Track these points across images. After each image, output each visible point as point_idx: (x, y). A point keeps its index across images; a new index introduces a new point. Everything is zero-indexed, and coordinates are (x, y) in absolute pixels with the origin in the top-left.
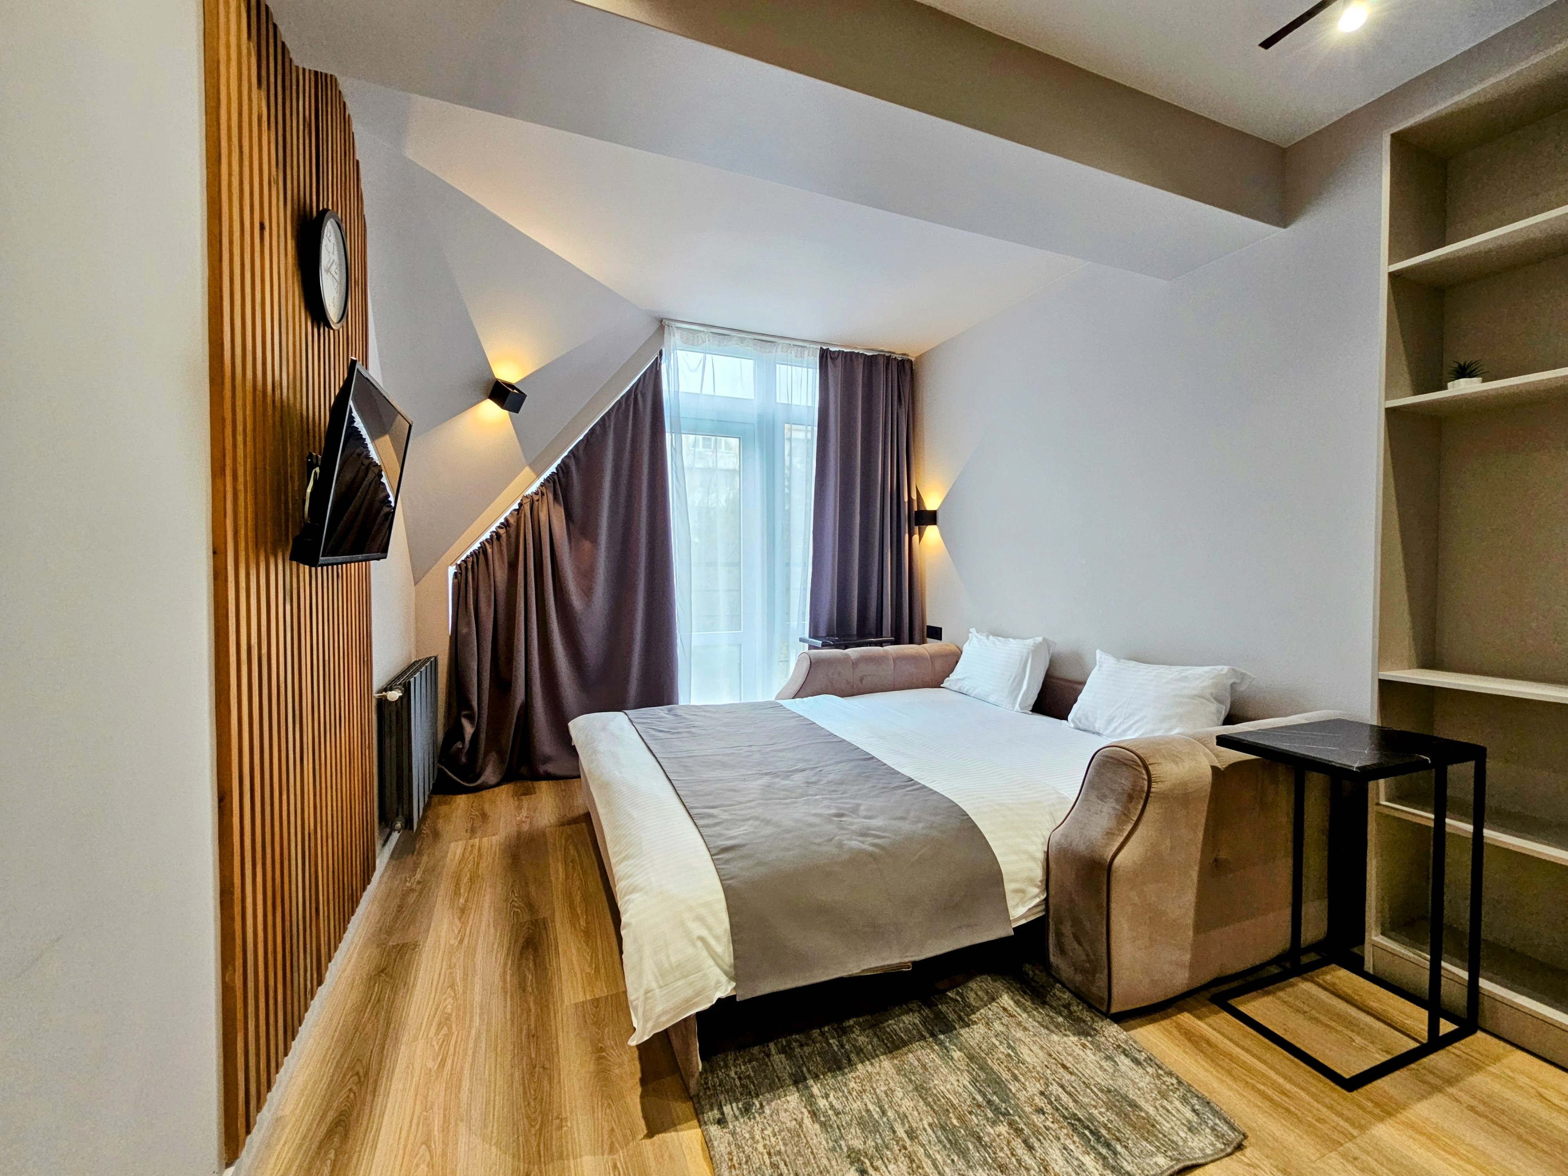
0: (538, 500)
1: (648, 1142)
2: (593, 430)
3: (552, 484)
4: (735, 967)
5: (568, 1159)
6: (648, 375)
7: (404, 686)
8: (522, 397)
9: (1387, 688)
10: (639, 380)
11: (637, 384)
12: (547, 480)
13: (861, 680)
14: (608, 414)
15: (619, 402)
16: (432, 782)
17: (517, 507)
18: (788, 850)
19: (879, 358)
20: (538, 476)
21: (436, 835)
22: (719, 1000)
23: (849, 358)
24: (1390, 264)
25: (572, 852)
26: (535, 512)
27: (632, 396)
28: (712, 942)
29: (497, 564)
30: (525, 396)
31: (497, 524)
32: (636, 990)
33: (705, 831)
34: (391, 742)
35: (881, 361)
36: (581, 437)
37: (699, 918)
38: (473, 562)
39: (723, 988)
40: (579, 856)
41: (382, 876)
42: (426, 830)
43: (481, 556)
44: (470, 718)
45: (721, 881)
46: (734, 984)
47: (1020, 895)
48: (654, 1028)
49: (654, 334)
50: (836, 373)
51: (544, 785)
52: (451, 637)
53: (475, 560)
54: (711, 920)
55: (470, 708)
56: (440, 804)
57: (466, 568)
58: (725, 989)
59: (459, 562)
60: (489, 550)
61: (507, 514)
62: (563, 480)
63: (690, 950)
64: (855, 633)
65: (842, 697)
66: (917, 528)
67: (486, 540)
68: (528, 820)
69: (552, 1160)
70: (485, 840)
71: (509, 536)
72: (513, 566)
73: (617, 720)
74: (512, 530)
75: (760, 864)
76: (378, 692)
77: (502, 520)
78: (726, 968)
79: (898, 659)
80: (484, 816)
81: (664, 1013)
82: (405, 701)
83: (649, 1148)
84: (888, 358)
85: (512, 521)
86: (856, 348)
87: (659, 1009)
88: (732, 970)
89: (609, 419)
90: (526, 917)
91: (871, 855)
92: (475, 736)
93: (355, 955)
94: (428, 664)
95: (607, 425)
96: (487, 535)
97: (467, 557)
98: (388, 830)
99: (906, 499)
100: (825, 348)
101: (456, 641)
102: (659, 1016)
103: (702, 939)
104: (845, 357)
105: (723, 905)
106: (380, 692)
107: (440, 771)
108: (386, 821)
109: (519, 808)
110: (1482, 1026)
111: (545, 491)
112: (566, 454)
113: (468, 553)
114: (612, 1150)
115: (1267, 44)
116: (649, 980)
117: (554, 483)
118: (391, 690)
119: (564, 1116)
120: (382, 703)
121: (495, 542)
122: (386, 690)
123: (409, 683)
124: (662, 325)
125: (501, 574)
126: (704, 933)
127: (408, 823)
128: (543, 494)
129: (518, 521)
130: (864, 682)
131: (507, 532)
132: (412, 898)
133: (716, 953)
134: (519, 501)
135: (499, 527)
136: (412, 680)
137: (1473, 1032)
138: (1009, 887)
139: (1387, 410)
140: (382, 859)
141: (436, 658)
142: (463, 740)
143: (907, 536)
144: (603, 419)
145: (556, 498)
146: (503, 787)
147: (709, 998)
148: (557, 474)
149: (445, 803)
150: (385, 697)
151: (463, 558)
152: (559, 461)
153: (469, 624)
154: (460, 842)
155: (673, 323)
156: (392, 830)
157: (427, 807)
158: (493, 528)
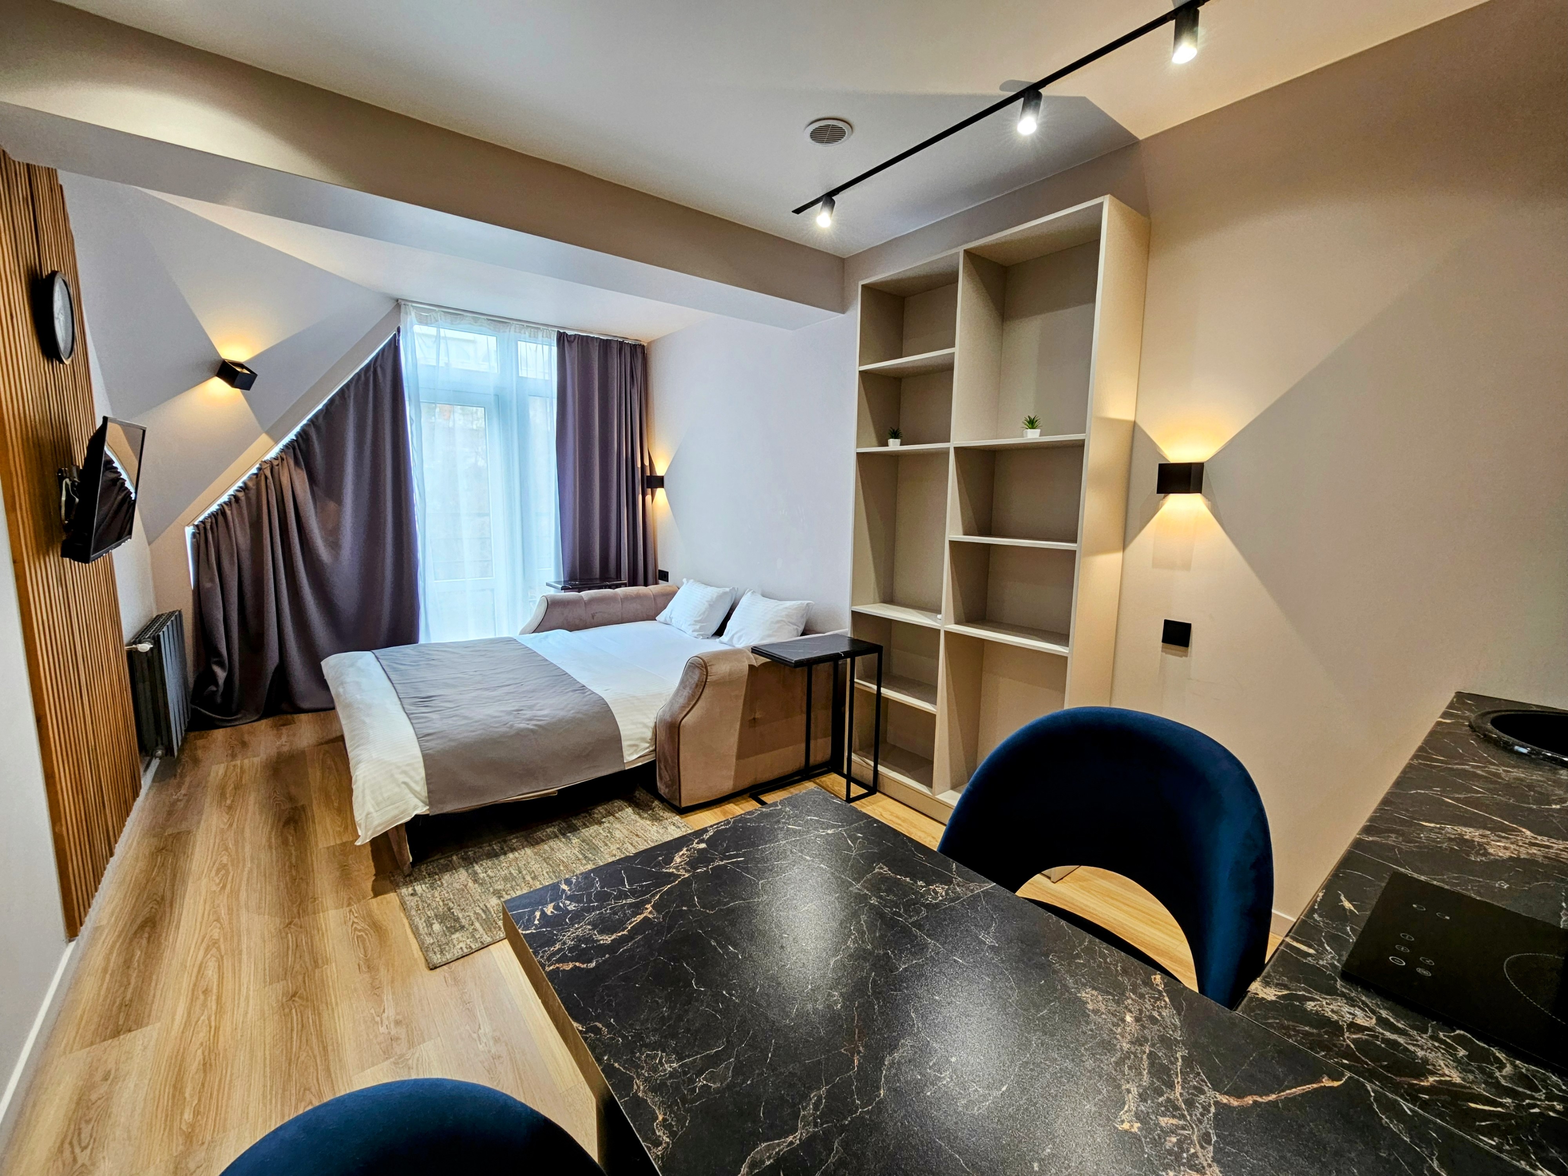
0: (278, 465)
1: (374, 900)
2: (332, 401)
3: (291, 450)
4: (429, 797)
5: (319, 913)
6: (386, 350)
7: (154, 638)
8: (253, 376)
9: (857, 616)
10: (378, 354)
11: (376, 359)
12: (287, 446)
13: (593, 617)
14: (347, 385)
15: (358, 374)
16: (187, 720)
17: (255, 471)
18: (474, 731)
19: (612, 343)
20: (277, 442)
21: (196, 761)
22: (417, 816)
23: (584, 342)
24: (860, 365)
25: (329, 762)
26: (276, 475)
27: (372, 369)
28: (413, 785)
29: (238, 529)
30: (256, 375)
31: (235, 487)
32: (360, 815)
33: (417, 726)
34: (145, 688)
35: (615, 347)
36: (320, 407)
37: (405, 772)
38: (212, 523)
39: (420, 809)
40: (336, 764)
41: (147, 794)
42: (185, 758)
43: (220, 518)
44: (221, 665)
45: (422, 751)
46: (428, 807)
47: (635, 748)
48: (372, 835)
49: (391, 311)
50: (572, 354)
51: (303, 717)
52: (194, 591)
53: (214, 521)
54: (412, 773)
55: (219, 655)
56: (196, 738)
57: (205, 528)
58: (422, 809)
59: (196, 523)
60: (228, 512)
61: (245, 478)
62: (303, 446)
63: (397, 790)
64: (598, 576)
65: (571, 631)
66: (649, 490)
67: (225, 503)
68: (288, 744)
69: (308, 915)
70: (246, 761)
71: (248, 498)
72: (256, 526)
73: (366, 658)
74: (253, 494)
75: (451, 740)
76: (127, 646)
77: (240, 484)
78: (423, 799)
79: (626, 598)
80: (244, 744)
81: (379, 825)
82: (155, 651)
83: (375, 904)
84: (621, 343)
85: (250, 484)
86: (591, 333)
87: (376, 823)
88: (427, 800)
89: (348, 390)
90: (288, 806)
91: (532, 731)
92: (229, 679)
93: (135, 844)
94: (173, 618)
95: (346, 396)
96: (225, 498)
97: (206, 518)
98: (148, 758)
99: (639, 465)
100: (562, 331)
101: (199, 594)
102: (376, 827)
103: (405, 783)
104: (582, 340)
105: (422, 764)
106: (129, 644)
107: (194, 711)
108: (145, 750)
109: (279, 737)
110: (882, 790)
111: (285, 457)
112: (305, 422)
113: (206, 514)
114: (349, 905)
115: (798, 211)
116: (370, 807)
117: (294, 449)
118: (140, 642)
119: (316, 896)
120: (132, 655)
121: (234, 505)
122: (135, 643)
123: (159, 636)
124: (398, 304)
125: (242, 537)
126: (407, 780)
127: (169, 750)
128: (282, 459)
129: (258, 484)
130: (595, 618)
131: (246, 495)
132: (181, 805)
133: (416, 791)
134: (258, 466)
135: (237, 491)
136: (161, 633)
137: (875, 793)
138: (625, 744)
139: (858, 454)
140: (146, 780)
141: (180, 612)
142: (216, 684)
143: (640, 497)
144: (342, 390)
145: (297, 462)
146: (262, 721)
147: (409, 814)
148: (296, 441)
149: (202, 737)
150: (136, 649)
151: (201, 518)
152: (298, 429)
153: (212, 580)
154: (223, 765)
155: (410, 304)
156: (153, 756)
157: (184, 740)
158: (231, 492)
